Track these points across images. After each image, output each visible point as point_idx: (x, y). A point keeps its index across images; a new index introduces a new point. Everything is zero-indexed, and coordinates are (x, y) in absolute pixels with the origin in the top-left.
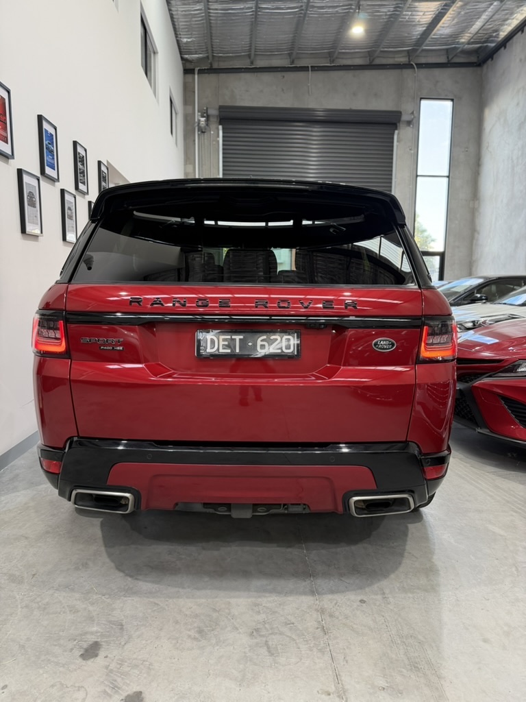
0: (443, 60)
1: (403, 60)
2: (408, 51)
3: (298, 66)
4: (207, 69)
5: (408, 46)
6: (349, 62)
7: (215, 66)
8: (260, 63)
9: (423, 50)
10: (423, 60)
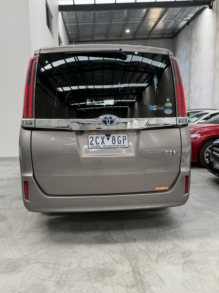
0: (160, 36)
1: (146, 36)
2: (148, 34)
3: (109, 39)
4: (78, 41)
5: (147, 32)
6: (127, 38)
7: (80, 40)
8: (96, 38)
9: (153, 34)
10: (153, 36)
